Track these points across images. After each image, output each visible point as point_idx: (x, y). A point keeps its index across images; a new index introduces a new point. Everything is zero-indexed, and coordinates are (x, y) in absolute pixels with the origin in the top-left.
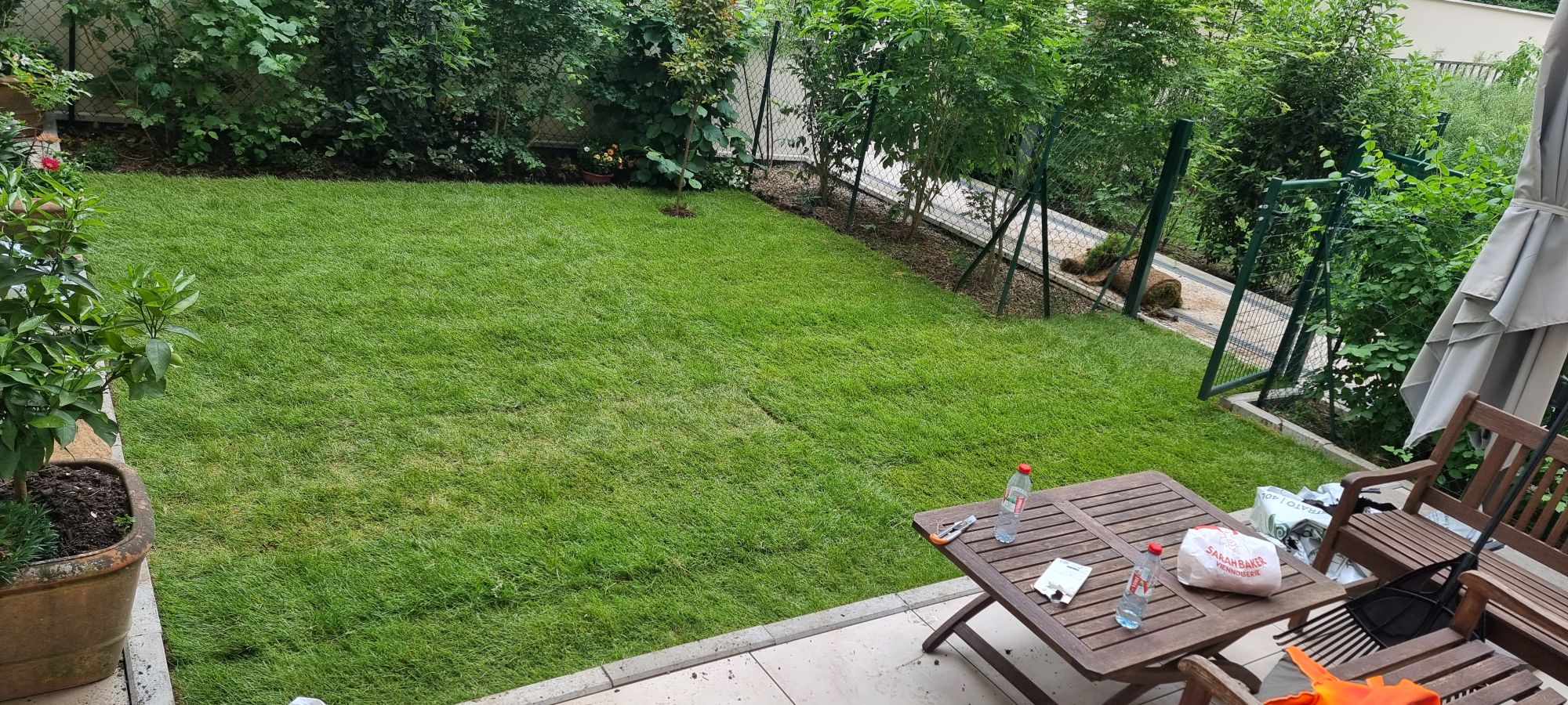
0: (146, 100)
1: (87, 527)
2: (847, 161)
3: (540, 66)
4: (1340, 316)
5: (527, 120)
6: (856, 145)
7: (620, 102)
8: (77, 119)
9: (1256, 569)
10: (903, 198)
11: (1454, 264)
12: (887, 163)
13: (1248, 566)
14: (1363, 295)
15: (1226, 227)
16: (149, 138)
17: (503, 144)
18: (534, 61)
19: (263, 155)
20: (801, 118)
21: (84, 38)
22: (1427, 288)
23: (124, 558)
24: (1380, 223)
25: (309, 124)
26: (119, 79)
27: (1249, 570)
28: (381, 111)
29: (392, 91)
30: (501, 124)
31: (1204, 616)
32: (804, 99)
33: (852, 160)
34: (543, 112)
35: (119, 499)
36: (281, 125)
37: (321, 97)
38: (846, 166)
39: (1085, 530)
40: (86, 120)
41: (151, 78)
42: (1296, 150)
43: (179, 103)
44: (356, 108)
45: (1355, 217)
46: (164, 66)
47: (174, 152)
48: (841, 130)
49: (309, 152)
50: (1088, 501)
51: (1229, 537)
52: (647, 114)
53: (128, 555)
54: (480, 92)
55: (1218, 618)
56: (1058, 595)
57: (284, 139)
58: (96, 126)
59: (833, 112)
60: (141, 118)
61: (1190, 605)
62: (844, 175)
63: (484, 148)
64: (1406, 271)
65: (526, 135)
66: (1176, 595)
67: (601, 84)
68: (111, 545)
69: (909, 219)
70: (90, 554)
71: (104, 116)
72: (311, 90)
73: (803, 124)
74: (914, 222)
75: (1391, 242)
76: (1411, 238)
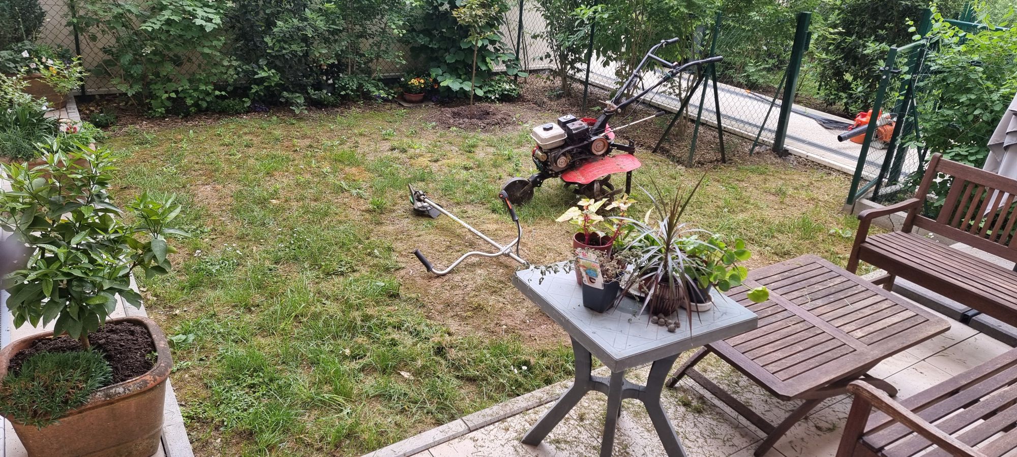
0: (128, 77)
1: (129, 362)
2: (578, 65)
3: (373, 26)
4: (926, 135)
5: (368, 62)
6: (583, 55)
7: (427, 44)
8: (87, 93)
10: (618, 86)
11: (1003, 91)
12: (606, 64)
15: (838, 81)
16: (133, 101)
17: (355, 80)
18: (368, 22)
19: (204, 105)
20: (545, 41)
21: (84, 41)
22: (986, 109)
23: (155, 380)
24: (950, 68)
26: (110, 65)
28: (276, 67)
30: (352, 67)
31: (855, 350)
32: (546, 27)
33: (582, 64)
34: (378, 57)
35: (147, 342)
36: (215, 84)
37: (236, 62)
38: (578, 69)
40: (92, 94)
41: (130, 63)
42: (883, 23)
43: (149, 77)
44: (260, 68)
45: (931, 66)
46: (137, 54)
48: (573, 45)
49: (233, 100)
50: (767, 279)
52: (445, 50)
53: (157, 377)
54: (337, 48)
55: (865, 351)
57: (217, 93)
58: (99, 97)
59: (567, 34)
60: (127, 90)
61: (845, 344)
62: (577, 74)
63: (343, 84)
64: (970, 99)
65: (369, 73)
66: (834, 338)
67: (414, 34)
68: (146, 372)
70: (134, 379)
71: (103, 90)
72: (229, 58)
73: (547, 44)
75: (958, 80)
76: (972, 76)
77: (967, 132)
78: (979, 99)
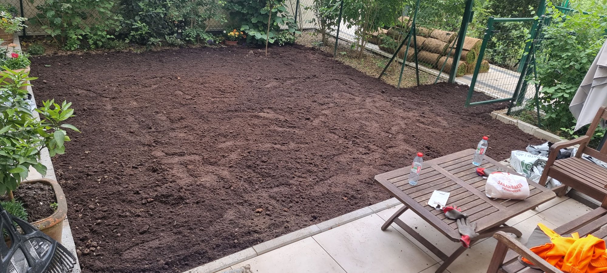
0: (52, 25)
1: (39, 209)
2: (332, 27)
4: (541, 76)
5: (203, 21)
6: (336, 20)
7: (240, 10)
8: (27, 35)
9: (519, 189)
10: (356, 40)
11: (588, 51)
12: (349, 27)
13: (515, 188)
14: (550, 67)
16: (55, 40)
17: (195, 32)
19: (101, 44)
20: (313, 11)
21: (25, 2)
22: (577, 62)
23: (55, 221)
24: (556, 36)
25: (117, 30)
26: (41, 17)
27: (516, 189)
28: (145, 22)
29: (149, 13)
30: (194, 23)
31: (499, 210)
32: (314, 3)
33: (335, 26)
34: (210, 17)
35: (52, 196)
36: (107, 31)
37: (121, 18)
38: (332, 29)
39: (446, 177)
40: (30, 35)
41: (53, 16)
42: (516, 8)
43: (65, 26)
44: (136, 21)
45: (545, 35)
46: (58, 11)
47: (66, 45)
48: (329, 15)
49: (119, 41)
50: (445, 164)
51: (506, 176)
52: (251, 14)
53: (56, 219)
54: (184, 11)
55: (504, 210)
56: (439, 206)
57: (108, 36)
58: (34, 37)
59: (326, 7)
60: (51, 33)
61: (492, 206)
62: (332, 32)
63: (188, 33)
64: (567, 56)
65: (203, 27)
66: (486, 202)
67: (232, 4)
68: (50, 216)
69: (359, 49)
70: (41, 220)
71: (37, 33)
72: (117, 16)
73: (314, 13)
74: (361, 50)
75: (561, 43)
76: (569, 42)
77: (565, 75)
78: (573, 56)
